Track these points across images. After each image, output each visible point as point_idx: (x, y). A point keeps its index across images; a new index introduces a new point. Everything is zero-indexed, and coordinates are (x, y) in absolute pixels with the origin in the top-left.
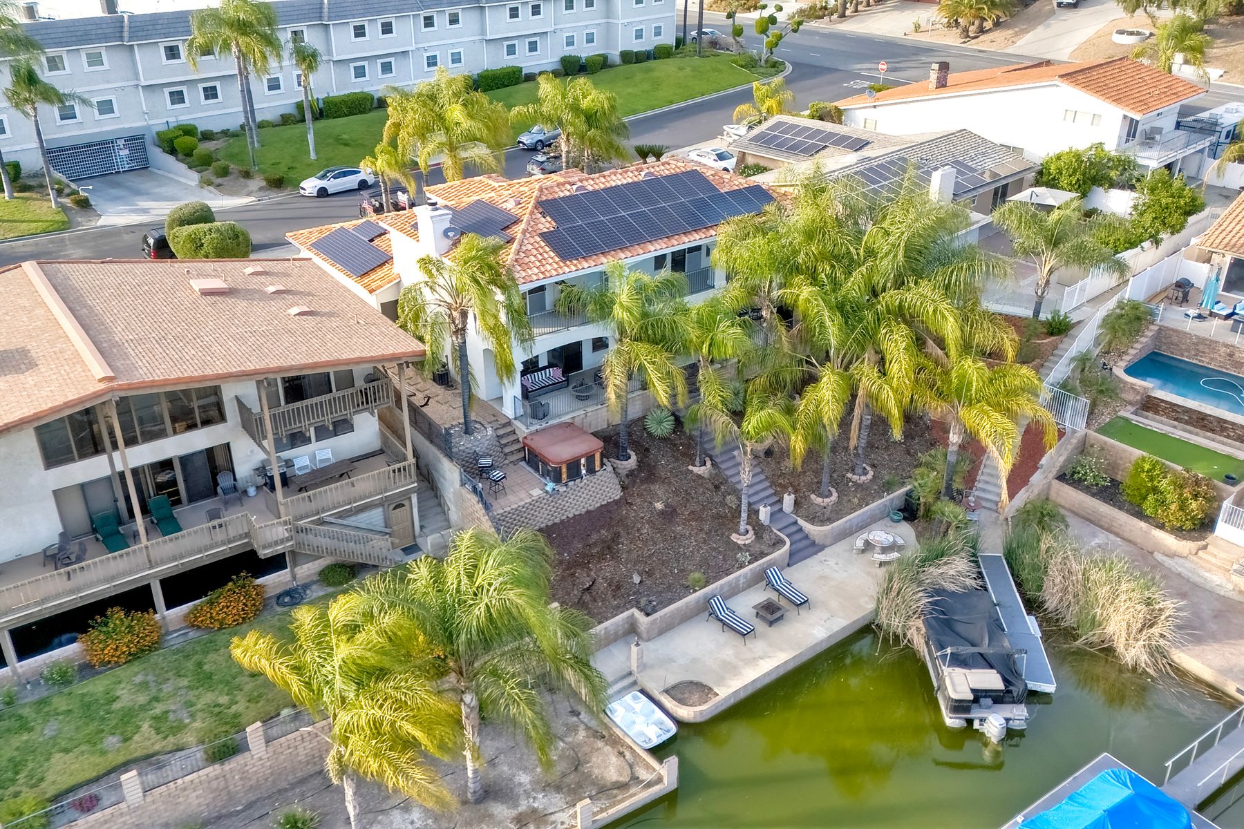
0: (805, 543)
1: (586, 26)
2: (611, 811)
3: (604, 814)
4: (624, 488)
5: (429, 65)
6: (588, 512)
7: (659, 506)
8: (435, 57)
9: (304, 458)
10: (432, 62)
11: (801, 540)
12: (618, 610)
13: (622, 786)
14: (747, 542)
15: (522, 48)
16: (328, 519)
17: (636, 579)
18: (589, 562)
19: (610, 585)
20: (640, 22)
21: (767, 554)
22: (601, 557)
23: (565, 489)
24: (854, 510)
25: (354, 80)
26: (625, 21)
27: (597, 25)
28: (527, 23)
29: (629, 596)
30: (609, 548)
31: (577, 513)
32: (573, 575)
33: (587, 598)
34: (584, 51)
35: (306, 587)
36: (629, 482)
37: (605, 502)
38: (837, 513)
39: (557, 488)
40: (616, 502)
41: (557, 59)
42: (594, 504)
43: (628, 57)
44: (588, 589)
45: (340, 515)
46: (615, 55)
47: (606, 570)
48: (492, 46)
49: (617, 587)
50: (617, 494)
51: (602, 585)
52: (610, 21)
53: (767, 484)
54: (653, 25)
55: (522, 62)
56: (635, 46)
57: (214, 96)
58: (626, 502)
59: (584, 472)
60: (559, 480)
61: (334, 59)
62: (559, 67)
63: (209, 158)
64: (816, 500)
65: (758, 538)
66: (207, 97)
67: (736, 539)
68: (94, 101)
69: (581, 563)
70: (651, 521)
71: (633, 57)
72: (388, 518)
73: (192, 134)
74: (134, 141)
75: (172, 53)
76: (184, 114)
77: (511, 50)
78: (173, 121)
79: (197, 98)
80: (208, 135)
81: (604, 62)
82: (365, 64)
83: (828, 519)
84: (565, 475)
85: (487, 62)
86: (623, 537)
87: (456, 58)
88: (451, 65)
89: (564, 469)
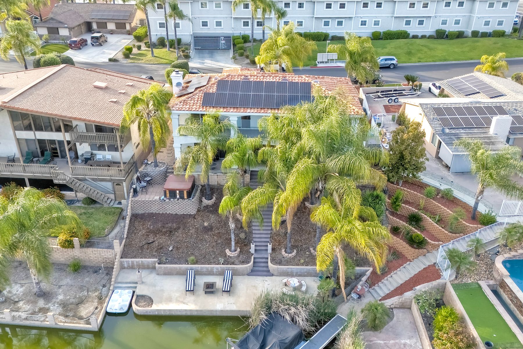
0: (265, 269)
1: (456, 16)
2: (66, 324)
3: (62, 324)
4: (198, 211)
5: (362, 25)
6: (176, 214)
7: (206, 224)
8: (366, 21)
9: (100, 155)
10: (364, 23)
11: (263, 267)
12: (153, 257)
13: (81, 318)
14: (231, 255)
15: (414, 23)
16: (88, 179)
17: (170, 249)
18: (158, 234)
19: (158, 246)
20: (490, 17)
21: (236, 265)
22: (164, 234)
23: (168, 201)
24: (298, 265)
25: (323, 26)
26: (479, 16)
27: (463, 16)
28: (419, 11)
29: (162, 254)
30: (171, 232)
31: (171, 213)
32: (148, 235)
33: (146, 246)
34: (451, 28)
35: (78, 201)
37: (186, 213)
38: (288, 262)
39: (165, 199)
40: (190, 215)
41: (435, 30)
43: (475, 34)
44: (149, 243)
45: (93, 179)
46: (469, 32)
47: (162, 240)
48: (397, 20)
49: (160, 248)
50: (193, 212)
51: (155, 244)
52: (472, 15)
53: (269, 236)
54: (498, 20)
55: (413, 29)
56: (483, 29)
57: (261, 25)
58: (194, 217)
59: (178, 197)
60: (165, 196)
61: (315, 16)
62: (434, 34)
63: (241, 48)
64: (283, 252)
65: (239, 256)
66: (258, 25)
67: (228, 252)
68: (215, 21)
69: (155, 232)
70: (197, 229)
71: (480, 34)
72: (114, 188)
73: (245, 39)
74: (227, 38)
75: (246, 6)
76: (247, 31)
77: (408, 23)
78: (243, 33)
79: (253, 26)
80: (255, 40)
81: (460, 35)
82: (330, 20)
83: (280, 263)
84: (168, 195)
85: (394, 26)
86: (180, 231)
87: (376, 23)
88: (373, 26)
89: (168, 192)
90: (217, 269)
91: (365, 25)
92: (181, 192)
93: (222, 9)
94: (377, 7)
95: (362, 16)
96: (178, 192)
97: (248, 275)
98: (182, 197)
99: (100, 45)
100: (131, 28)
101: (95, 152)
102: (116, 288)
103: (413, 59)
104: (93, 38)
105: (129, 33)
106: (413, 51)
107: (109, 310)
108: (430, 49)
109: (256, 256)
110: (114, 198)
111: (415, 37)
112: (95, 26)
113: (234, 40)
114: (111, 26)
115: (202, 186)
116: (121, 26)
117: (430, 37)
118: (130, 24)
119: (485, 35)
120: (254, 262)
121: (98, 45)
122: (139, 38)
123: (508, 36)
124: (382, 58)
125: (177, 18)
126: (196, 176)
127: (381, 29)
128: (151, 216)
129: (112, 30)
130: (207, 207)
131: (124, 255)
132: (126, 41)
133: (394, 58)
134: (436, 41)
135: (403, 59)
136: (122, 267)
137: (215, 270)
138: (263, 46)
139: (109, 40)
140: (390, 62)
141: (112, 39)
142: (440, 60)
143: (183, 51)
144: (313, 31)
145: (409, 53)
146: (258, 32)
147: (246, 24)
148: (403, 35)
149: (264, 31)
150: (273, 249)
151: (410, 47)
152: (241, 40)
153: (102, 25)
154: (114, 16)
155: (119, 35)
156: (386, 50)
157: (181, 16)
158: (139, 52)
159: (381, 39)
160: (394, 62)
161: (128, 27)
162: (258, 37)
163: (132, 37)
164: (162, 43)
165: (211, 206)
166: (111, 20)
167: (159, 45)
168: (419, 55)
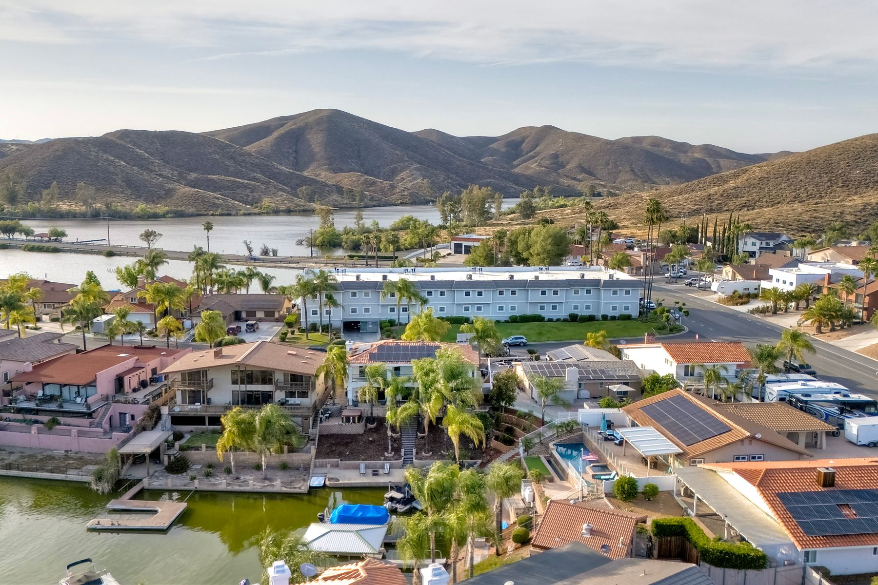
1: (587, 302)
3: (284, 490)
4: (365, 431)
5: (499, 310)
7: (370, 439)
8: (503, 307)
9: (292, 401)
10: (501, 308)
11: (410, 463)
12: (336, 458)
13: (295, 487)
14: (388, 455)
15: (548, 308)
17: (347, 453)
18: (338, 445)
20: (616, 303)
21: (392, 461)
22: (343, 445)
23: (344, 425)
25: (464, 311)
26: (606, 302)
27: (592, 302)
28: (551, 298)
29: (341, 456)
30: (347, 444)
32: (331, 447)
33: (331, 452)
34: (582, 312)
36: (367, 431)
37: (357, 433)
38: (426, 459)
39: (342, 424)
40: (359, 434)
41: (568, 314)
42: (352, 433)
43: (605, 317)
47: (342, 449)
48: (532, 305)
49: (340, 453)
50: (362, 432)
51: (337, 451)
52: (599, 301)
54: (624, 305)
55: (547, 313)
56: (611, 313)
57: (406, 311)
58: (362, 435)
59: (351, 421)
60: (343, 421)
61: (456, 303)
62: (568, 318)
63: (388, 331)
64: (423, 453)
65: (393, 456)
66: (403, 311)
67: (386, 454)
68: (364, 308)
69: (335, 445)
70: (365, 442)
71: (609, 318)
72: (302, 422)
73: (392, 323)
74: (374, 322)
75: (393, 295)
76: (393, 316)
77: (542, 308)
78: (389, 318)
79: (399, 311)
80: (401, 324)
81: (591, 318)
82: (470, 306)
83: (421, 459)
84: (344, 421)
85: (529, 311)
86: (353, 443)
87: (513, 308)
88: (510, 311)
89: (344, 418)
90: (380, 464)
91: (503, 310)
92: (354, 418)
93: (370, 297)
94: (512, 294)
95: (498, 302)
96: (351, 418)
97: (400, 468)
98: (354, 422)
99: (254, 331)
100: (280, 316)
101: (287, 399)
102: (312, 476)
103: (543, 339)
104: (248, 325)
105: (277, 320)
106: (543, 332)
107: (311, 485)
108: (560, 330)
109: (405, 457)
110: (301, 430)
111: (550, 320)
112: (244, 315)
113: (381, 324)
114: (260, 315)
115: (367, 417)
116: (270, 315)
117: (565, 320)
118: (279, 312)
119: (613, 318)
120: (404, 461)
121: (251, 332)
122: (290, 325)
123: (635, 319)
124: (513, 337)
125: (332, 306)
126: (363, 410)
127: (517, 313)
128: (332, 435)
129: (260, 318)
130: (371, 429)
131: (317, 457)
132: (278, 328)
133: (524, 337)
134: (568, 324)
135: (534, 338)
136: (315, 466)
137: (378, 465)
138: (408, 327)
139: (260, 327)
140: (519, 341)
141: (263, 326)
142: (567, 340)
143: (335, 334)
144: (455, 315)
145: (540, 334)
146: (403, 317)
147: (392, 310)
148: (538, 319)
149: (409, 316)
150: (417, 453)
151: (542, 329)
152: (388, 324)
153: (251, 314)
154: (263, 305)
155: (268, 323)
156: (519, 331)
157: (335, 304)
158: (293, 336)
159: (518, 322)
160: (524, 341)
161: (277, 315)
162: (403, 322)
163: (283, 324)
164: (314, 328)
165: (375, 428)
166: (260, 309)
167: (311, 330)
168: (549, 335)
